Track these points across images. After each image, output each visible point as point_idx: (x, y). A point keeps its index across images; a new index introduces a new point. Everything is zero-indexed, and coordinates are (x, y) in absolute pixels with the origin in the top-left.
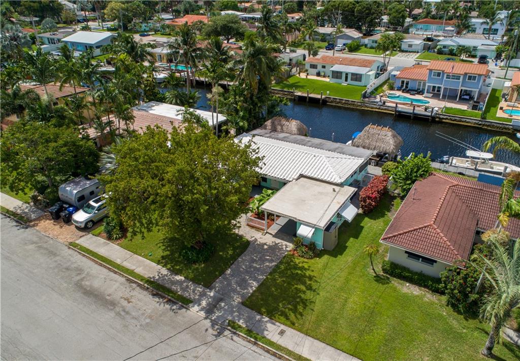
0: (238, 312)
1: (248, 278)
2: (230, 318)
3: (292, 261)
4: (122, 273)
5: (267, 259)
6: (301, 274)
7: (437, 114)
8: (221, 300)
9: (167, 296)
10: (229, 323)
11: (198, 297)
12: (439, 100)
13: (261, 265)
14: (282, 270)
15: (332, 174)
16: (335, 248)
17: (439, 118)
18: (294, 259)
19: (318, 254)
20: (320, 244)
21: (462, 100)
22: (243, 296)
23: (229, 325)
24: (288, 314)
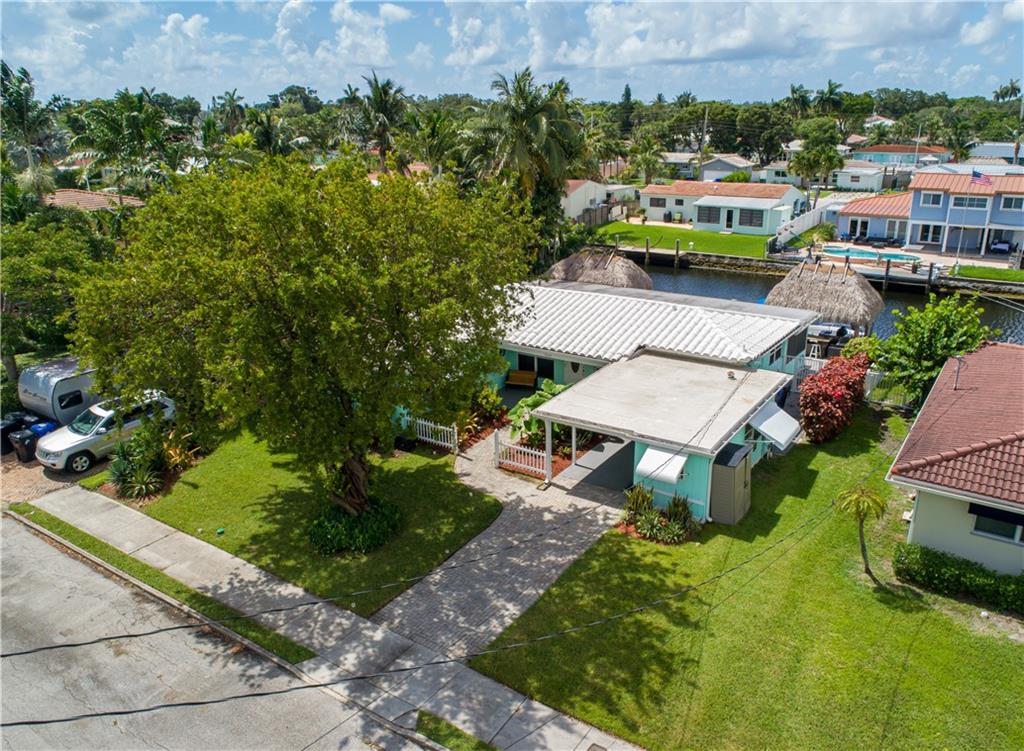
0: (452, 688)
1: (491, 592)
2: (427, 706)
3: (623, 550)
4: (126, 576)
5: (549, 547)
6: (649, 582)
7: (940, 278)
8: (405, 651)
9: (239, 638)
10: (420, 720)
11: (334, 643)
12: (940, 254)
13: (531, 559)
14: (596, 574)
15: (723, 342)
16: (746, 517)
17: (948, 287)
18: (629, 544)
19: (700, 533)
20: (701, 506)
21: (993, 253)
22: (471, 642)
23: (419, 726)
24: (614, 697)
